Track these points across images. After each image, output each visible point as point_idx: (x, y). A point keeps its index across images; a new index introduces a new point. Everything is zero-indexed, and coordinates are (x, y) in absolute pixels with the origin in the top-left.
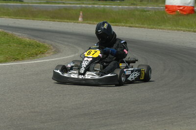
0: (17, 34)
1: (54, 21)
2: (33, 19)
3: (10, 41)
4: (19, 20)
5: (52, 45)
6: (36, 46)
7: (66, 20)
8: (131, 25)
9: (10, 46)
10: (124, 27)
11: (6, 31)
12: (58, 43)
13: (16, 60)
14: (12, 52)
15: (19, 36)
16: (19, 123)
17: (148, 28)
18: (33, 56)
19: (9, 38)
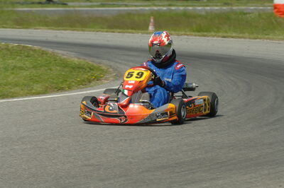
0: (60, 53)
1: (113, 32)
2: (83, 31)
3: (50, 63)
4: (63, 31)
5: (111, 66)
6: (88, 69)
7: (130, 31)
8: (225, 35)
9: (51, 70)
10: (215, 38)
11: (44, 49)
12: (120, 63)
13: (61, 89)
14: (53, 79)
15: (63, 55)
16: (67, 182)
17: (250, 38)
18: (84, 83)
19: (48, 59)
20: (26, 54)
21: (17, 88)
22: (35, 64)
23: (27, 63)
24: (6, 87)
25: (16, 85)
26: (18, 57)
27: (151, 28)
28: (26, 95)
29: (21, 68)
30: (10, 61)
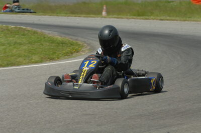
0: (47, 32)
1: (80, 17)
2: (57, 16)
3: (41, 40)
4: (43, 16)
5: (85, 42)
6: (69, 45)
7: (92, 16)
8: (162, 18)
9: (42, 45)
10: (155, 21)
11: (35, 29)
12: (92, 40)
13: (52, 59)
14: (46, 52)
15: (50, 34)
16: (74, 127)
17: (180, 20)
18: (68, 55)
19: (39, 37)
20: (22, 33)
21: (20, 58)
22: (31, 41)
23: (24, 40)
24: (13, 58)
25: (20, 56)
26: (17, 36)
27: (104, 13)
28: (28, 63)
29: (20, 44)
30: (11, 39)
